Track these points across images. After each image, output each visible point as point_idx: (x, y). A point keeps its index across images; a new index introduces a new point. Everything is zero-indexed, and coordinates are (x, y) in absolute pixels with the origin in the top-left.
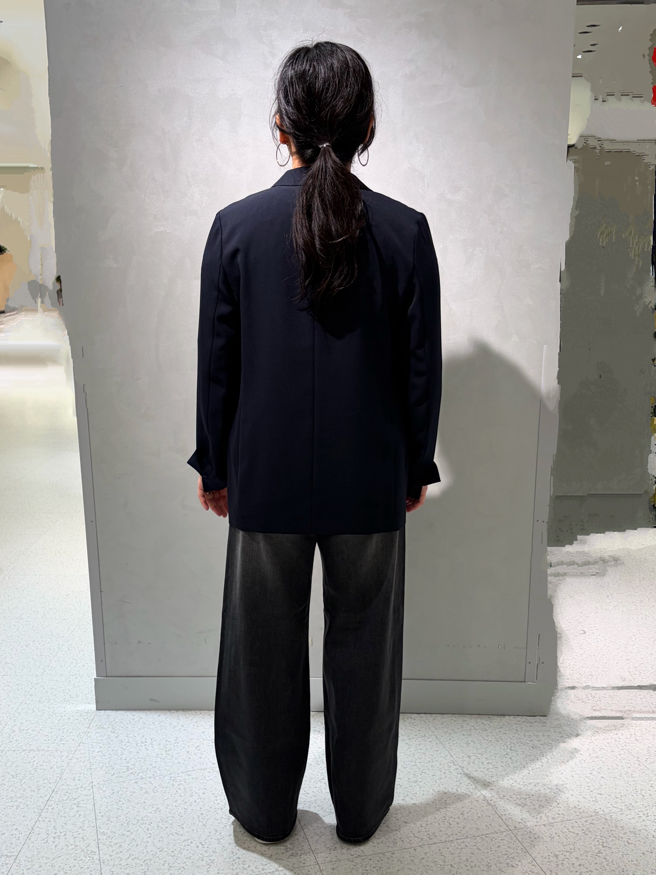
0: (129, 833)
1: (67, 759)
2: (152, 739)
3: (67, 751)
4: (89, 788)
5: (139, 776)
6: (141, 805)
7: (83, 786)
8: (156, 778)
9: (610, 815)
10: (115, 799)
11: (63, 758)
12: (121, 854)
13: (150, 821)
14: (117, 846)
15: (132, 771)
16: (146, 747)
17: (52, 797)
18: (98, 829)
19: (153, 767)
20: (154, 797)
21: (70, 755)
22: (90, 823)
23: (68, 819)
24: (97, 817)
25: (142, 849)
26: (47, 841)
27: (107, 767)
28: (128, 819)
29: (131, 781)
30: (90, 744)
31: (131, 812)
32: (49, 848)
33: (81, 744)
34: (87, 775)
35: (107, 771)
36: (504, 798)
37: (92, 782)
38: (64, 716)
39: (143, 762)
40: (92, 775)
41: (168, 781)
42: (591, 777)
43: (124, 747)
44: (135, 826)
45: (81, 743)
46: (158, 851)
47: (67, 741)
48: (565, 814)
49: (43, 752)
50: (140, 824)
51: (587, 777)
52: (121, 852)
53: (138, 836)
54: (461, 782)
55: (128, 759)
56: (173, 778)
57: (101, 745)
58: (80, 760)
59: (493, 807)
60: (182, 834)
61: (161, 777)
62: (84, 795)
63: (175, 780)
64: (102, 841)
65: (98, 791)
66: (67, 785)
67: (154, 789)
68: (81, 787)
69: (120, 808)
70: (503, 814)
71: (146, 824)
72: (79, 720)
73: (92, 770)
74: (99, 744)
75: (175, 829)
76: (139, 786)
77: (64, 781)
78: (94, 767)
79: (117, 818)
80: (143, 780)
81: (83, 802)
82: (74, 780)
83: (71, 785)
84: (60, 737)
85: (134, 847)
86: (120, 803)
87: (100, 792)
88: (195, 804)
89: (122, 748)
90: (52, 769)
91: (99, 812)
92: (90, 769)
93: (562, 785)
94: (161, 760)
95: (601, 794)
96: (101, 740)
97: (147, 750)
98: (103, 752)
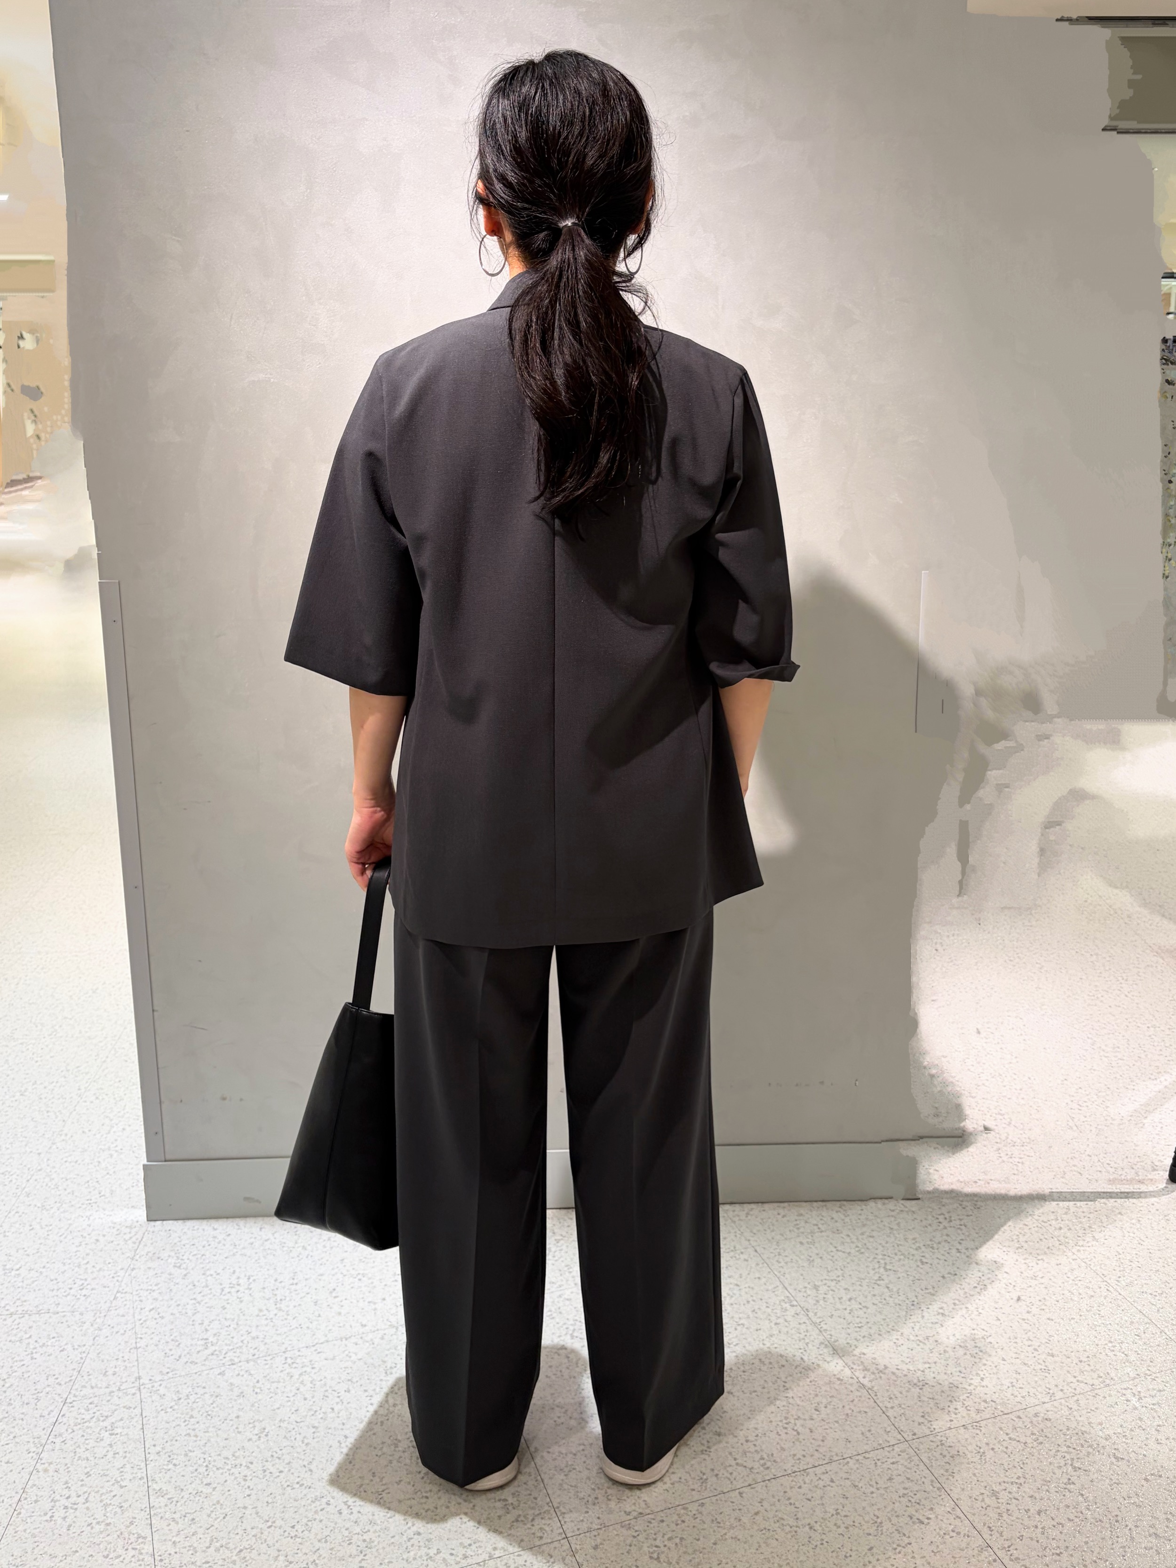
0: (209, 1490)
1: (92, 1329)
2: (249, 1279)
3: (93, 1311)
4: (133, 1391)
5: (228, 1359)
6: (231, 1422)
7: (122, 1388)
8: (259, 1361)
9: (1075, 1398)
10: (182, 1414)
11: (84, 1328)
12: (194, 1537)
13: (249, 1459)
14: (186, 1519)
15: (213, 1348)
16: (240, 1295)
17: (63, 1415)
18: (150, 1484)
19: (253, 1338)
20: (256, 1405)
21: (98, 1320)
22: (135, 1470)
23: (93, 1464)
24: (148, 1456)
25: (235, 1524)
26: (52, 1516)
27: (167, 1342)
28: (205, 1456)
29: (212, 1371)
30: (135, 1293)
31: (212, 1440)
32: (56, 1531)
33: (118, 1295)
34: (130, 1363)
35: (167, 1351)
36: (887, 1371)
37: (139, 1378)
38: (88, 1236)
39: (235, 1329)
40: (140, 1360)
41: (280, 1368)
42: (1030, 1318)
43: (199, 1298)
44: (221, 1471)
45: (118, 1292)
46: (264, 1526)
47: (92, 1289)
48: (998, 1401)
49: (47, 1315)
50: (229, 1467)
51: (1024, 1320)
52: (193, 1535)
53: (227, 1493)
54: (807, 1341)
55: (206, 1323)
56: (289, 1361)
57: (155, 1295)
58: (115, 1330)
59: (869, 1391)
60: (309, 1484)
61: (268, 1358)
62: (124, 1407)
63: (295, 1365)
64: (159, 1510)
65: (151, 1396)
66: (92, 1388)
67: (254, 1387)
68: (119, 1390)
69: (192, 1433)
70: (889, 1405)
71: (241, 1465)
72: (115, 1243)
73: (140, 1350)
74: (152, 1294)
75: (296, 1474)
76: (227, 1382)
77: (86, 1378)
78: (142, 1344)
79: (186, 1455)
80: (234, 1367)
81: (120, 1424)
82: (105, 1374)
83: (99, 1386)
84: (79, 1282)
85: (218, 1520)
86: (192, 1420)
87: (154, 1398)
88: (332, 1415)
89: (195, 1299)
90: (65, 1352)
91: (153, 1443)
92: (136, 1348)
93: (983, 1338)
94: (266, 1322)
95: (1053, 1356)
96: (156, 1285)
97: (241, 1302)
98: (159, 1310)
